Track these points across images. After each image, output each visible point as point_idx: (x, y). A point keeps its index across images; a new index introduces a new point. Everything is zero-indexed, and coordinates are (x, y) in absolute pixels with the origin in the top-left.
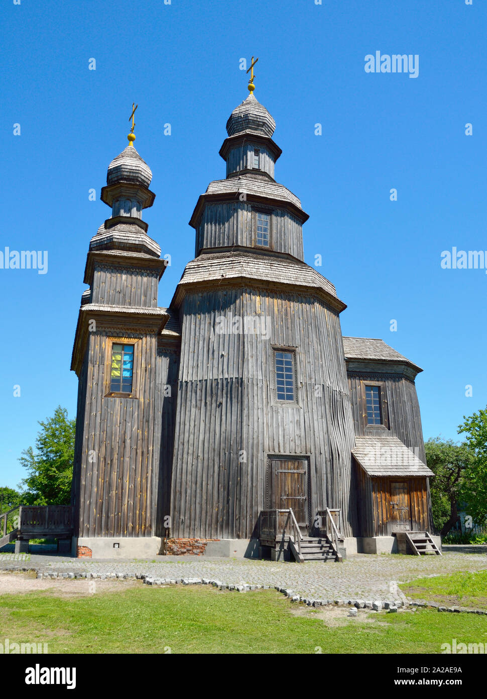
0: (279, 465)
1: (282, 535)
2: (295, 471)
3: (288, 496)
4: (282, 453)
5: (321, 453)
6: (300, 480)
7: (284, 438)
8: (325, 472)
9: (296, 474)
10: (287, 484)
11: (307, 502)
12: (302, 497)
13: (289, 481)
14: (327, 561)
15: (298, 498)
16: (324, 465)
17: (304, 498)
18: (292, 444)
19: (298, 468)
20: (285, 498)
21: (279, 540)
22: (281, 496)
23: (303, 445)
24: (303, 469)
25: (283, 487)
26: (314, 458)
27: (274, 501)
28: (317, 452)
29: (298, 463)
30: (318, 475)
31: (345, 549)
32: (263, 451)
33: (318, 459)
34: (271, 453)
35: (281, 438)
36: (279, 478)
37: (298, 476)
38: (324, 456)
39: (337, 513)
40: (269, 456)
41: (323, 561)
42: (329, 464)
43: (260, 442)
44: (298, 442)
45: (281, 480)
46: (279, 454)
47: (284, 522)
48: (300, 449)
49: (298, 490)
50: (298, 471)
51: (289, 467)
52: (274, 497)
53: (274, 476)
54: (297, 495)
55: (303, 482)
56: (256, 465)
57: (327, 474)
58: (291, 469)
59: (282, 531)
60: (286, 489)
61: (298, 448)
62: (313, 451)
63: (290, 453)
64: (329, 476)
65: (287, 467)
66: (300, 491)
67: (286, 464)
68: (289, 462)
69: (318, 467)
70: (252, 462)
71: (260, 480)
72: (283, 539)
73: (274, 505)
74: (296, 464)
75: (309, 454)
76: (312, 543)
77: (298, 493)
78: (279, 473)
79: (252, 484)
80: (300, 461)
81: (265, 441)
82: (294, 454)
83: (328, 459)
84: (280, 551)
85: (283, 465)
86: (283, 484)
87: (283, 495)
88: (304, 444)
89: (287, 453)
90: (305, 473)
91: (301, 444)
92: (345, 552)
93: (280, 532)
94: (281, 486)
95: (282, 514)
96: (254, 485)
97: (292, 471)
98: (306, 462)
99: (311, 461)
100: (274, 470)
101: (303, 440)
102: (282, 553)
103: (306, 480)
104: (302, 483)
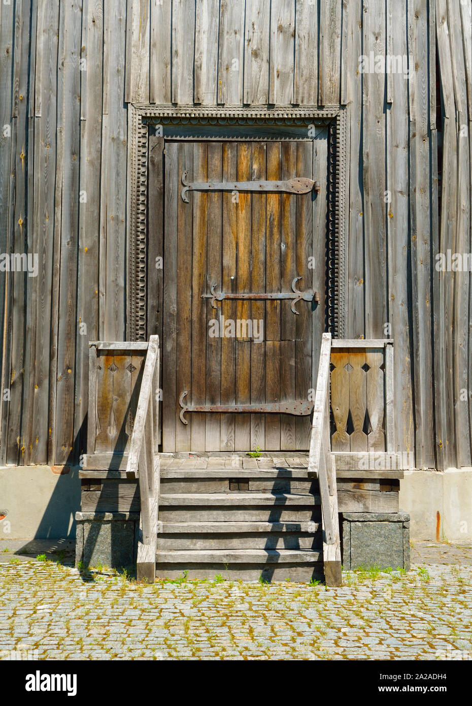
0: (198, 162)
1: (110, 453)
2: (270, 185)
3: (235, 286)
4: (209, 107)
5: (387, 105)
6: (290, 220)
7: (220, 45)
8: (401, 185)
9: (273, 200)
10: (229, 238)
11: (318, 312)
12: (298, 294)
13: (243, 225)
14: (278, 572)
15: (280, 295)
16: (402, 153)
17: (308, 296)
18: (257, 68)
19: (282, 172)
20: (221, 295)
21: (96, 475)
22: (205, 287)
23: (306, 72)
24: (306, 175)
25: (214, 254)
26: (354, 125)
27: (173, 308)
28: (370, 99)
29: (286, 148)
30: (370, 199)
31: (403, 524)
32: (126, 105)
33: (374, 130)
34: (157, 112)
35: (205, 43)
36: (197, 213)
37: (282, 204)
38: (402, 118)
39: (374, 359)
40: (149, 122)
41: (258, 573)
42: (421, 148)
43: (112, 64)
44: (282, 59)
45: (206, 223)
46: (196, 112)
47: (121, 395)
48: (289, 90)
49: (282, 261)
50: (283, 185)
51: (244, 167)
52: (174, 297)
53: (173, 206)
54: (275, 284)
55: (305, 230)
56: (91, 163)
57: (410, 193)
58: (250, 178)
59: (113, 433)
60: (229, 261)
61: (283, 86)
62: (350, 95)
63: (247, 106)
64: (422, 200)
65: (232, 171)
66: (290, 265)
67: (229, 153)
68: (244, 147)
69: (370, 162)
70: (76, 152)
71: (111, 224)
72: (114, 469)
73: (174, 326)
74: (275, 155)
75: (330, 110)
76: (248, 490)
77: (282, 274)
78: (198, 195)
79: (75, 240)
80: (293, 143)
81: (134, 61)
82: (263, 113)
83: (421, 127)
84: (97, 522)
85: (216, 161)
86: (215, 240)
87: (213, 283)
88: (308, 64)
89: (233, 108)
90: (315, 191)
91: (296, 65)
92: (406, 537)
93: (103, 438)
94: (206, 246)
95: (114, 360)
96: (85, 243)
97: (254, 186)
98: (322, 145)
99: (341, 137)
100: (173, 184)
101: (307, 48)
102: (106, 531)
103: (320, 221)
104: (298, 234)
